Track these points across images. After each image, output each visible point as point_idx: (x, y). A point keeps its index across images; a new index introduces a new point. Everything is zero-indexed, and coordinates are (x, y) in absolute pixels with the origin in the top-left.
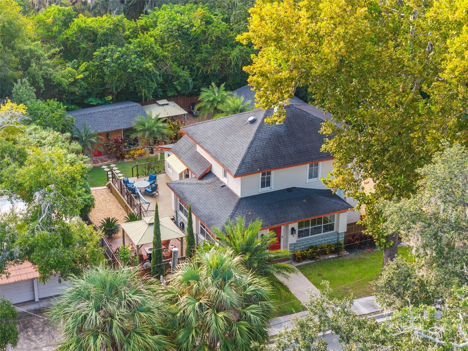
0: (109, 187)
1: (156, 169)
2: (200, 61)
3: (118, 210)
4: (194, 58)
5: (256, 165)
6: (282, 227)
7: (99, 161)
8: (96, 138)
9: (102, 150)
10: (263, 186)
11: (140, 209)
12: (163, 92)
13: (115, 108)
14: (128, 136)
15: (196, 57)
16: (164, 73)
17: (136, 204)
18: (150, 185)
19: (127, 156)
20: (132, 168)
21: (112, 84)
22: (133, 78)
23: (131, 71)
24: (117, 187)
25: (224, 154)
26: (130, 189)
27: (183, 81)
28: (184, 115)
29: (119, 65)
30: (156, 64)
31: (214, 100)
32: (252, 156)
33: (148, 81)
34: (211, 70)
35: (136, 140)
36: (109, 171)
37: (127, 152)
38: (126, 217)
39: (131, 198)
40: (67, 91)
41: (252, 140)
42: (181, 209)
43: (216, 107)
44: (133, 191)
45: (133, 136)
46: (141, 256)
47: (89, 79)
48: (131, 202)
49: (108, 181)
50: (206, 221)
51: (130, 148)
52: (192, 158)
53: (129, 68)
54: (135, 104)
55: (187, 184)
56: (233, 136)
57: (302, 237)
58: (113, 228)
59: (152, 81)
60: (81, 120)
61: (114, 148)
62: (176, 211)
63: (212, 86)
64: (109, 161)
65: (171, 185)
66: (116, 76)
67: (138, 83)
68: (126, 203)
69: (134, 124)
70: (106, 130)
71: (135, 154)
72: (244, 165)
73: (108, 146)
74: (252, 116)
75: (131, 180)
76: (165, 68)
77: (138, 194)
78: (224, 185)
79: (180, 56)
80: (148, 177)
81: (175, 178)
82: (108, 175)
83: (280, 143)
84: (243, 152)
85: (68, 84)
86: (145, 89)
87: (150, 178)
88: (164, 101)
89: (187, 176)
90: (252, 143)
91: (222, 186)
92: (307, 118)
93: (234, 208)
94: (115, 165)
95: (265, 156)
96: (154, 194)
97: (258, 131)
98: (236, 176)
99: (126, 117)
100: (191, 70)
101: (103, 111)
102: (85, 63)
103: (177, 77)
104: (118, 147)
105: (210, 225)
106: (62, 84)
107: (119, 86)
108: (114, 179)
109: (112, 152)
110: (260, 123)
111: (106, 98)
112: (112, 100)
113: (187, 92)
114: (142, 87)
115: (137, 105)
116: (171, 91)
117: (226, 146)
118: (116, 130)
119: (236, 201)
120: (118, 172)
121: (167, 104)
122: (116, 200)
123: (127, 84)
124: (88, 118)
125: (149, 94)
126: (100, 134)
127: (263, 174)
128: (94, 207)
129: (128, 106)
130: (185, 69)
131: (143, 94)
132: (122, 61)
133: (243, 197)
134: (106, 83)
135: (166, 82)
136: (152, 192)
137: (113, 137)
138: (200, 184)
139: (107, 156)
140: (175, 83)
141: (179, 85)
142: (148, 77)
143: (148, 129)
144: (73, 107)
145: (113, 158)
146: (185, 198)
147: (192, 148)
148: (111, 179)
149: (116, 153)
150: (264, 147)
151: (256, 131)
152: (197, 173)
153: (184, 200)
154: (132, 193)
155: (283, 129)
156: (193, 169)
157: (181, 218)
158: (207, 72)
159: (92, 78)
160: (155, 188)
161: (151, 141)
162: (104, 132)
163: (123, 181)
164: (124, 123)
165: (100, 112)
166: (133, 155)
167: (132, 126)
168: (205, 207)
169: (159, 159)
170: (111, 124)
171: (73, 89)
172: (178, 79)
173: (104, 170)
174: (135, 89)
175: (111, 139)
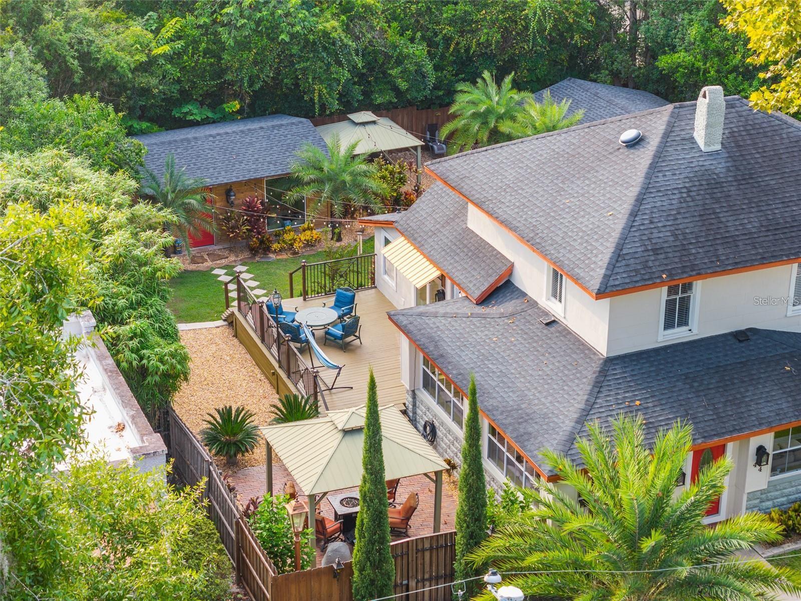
0: (231, 322)
1: (352, 278)
2: (451, 22)
3: (254, 385)
4: (436, 16)
5: (657, 263)
6: (730, 446)
7: (206, 257)
8: (198, 197)
9: (212, 228)
10: (668, 325)
11: (316, 385)
12: (365, 93)
13: (248, 127)
14: (279, 196)
15: (441, 14)
16: (366, 47)
17: (302, 368)
18: (340, 317)
19: (275, 246)
20: (291, 274)
21: (240, 69)
22: (292, 55)
23: (287, 39)
24: (251, 322)
25: (559, 232)
26: (287, 328)
27: (412, 68)
28: (415, 148)
29: (258, 23)
30: (348, 25)
31: (489, 111)
32: (644, 238)
33: (329, 65)
34: (478, 44)
35: (299, 204)
36: (230, 282)
37: (276, 235)
38: (274, 406)
39: (289, 354)
40: (129, 85)
41: (640, 194)
42: (428, 384)
43: (496, 127)
44: (294, 332)
45: (292, 195)
46: (320, 524)
47: (185, 58)
48: (288, 362)
49: (228, 306)
50: (510, 424)
51: (283, 226)
52: (454, 247)
53: (282, 32)
54: (295, 120)
55: (445, 316)
56: (579, 182)
57: (783, 471)
58: (240, 437)
59: (339, 64)
60: (163, 155)
61: (243, 224)
62: (413, 391)
63: (484, 79)
64: (232, 258)
65: (401, 318)
66: (250, 50)
67: (304, 70)
68: (276, 365)
69: (293, 167)
70: (223, 179)
71: (295, 240)
72: (624, 263)
73: (228, 219)
74: (630, 128)
75: (288, 305)
76: (369, 36)
77: (307, 342)
78: (554, 321)
79: (404, 10)
80: (334, 299)
81: (406, 301)
82: (227, 291)
83: (718, 201)
84: (617, 225)
85: (133, 66)
86: (322, 82)
87: (337, 301)
88: (366, 116)
89: (440, 296)
90: (640, 200)
91: (547, 324)
92: (785, 136)
93: (589, 388)
94: (244, 268)
95: (681, 237)
96: (349, 344)
97: (654, 167)
98: (601, 294)
99: (275, 148)
100: (431, 44)
101: (218, 134)
102: (174, 20)
103: (398, 57)
104: (254, 223)
105: (526, 437)
106: (118, 65)
107: (258, 77)
108: (243, 303)
109: (237, 235)
110: (659, 147)
111: (225, 106)
112: (238, 112)
113: (420, 97)
114: (314, 79)
115: (301, 122)
116: (381, 92)
117: (563, 210)
118: (249, 181)
119: (596, 366)
120: (254, 284)
121: (374, 122)
122: (248, 356)
123: (278, 72)
124: (179, 150)
125: (330, 95)
126: (210, 189)
127: (672, 290)
128: (186, 379)
129: (279, 123)
130: (417, 41)
131: (316, 95)
132: (265, 13)
133: (613, 354)
134: (228, 68)
135: (371, 69)
136: (342, 337)
137: (240, 198)
138: (484, 317)
139: (226, 246)
140: (394, 72)
141: (402, 78)
142: (328, 54)
143: (330, 179)
144: (145, 125)
145: (242, 251)
146: (442, 356)
147: (453, 220)
148: (235, 303)
149: (250, 237)
150: (674, 212)
151: (650, 168)
152: (471, 285)
153: (441, 360)
154: (293, 340)
155: (724, 165)
156: (459, 277)
157: (428, 409)
158: (467, 50)
159: (193, 56)
160: (352, 328)
161: (337, 208)
162: (220, 185)
163: (267, 306)
164: (270, 163)
165: (211, 136)
166: (292, 245)
167: (289, 171)
168: (503, 382)
169: (360, 252)
170: (237, 166)
171: (145, 80)
172: (399, 62)
173: (219, 279)
174: (297, 85)
175: (236, 202)
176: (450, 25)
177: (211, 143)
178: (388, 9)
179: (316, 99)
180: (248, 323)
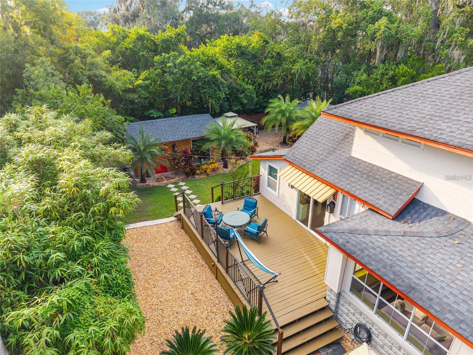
0: (179, 218)
2: (261, 77)
4: (255, 75)
7: (164, 178)
8: (158, 148)
9: (167, 164)
15: (257, 74)
16: (229, 85)
18: (250, 218)
19: (198, 172)
20: (212, 188)
21: (176, 92)
22: (199, 87)
23: (196, 79)
26: (220, 231)
29: (183, 71)
30: (222, 74)
33: (215, 91)
34: (273, 86)
36: (179, 195)
37: (198, 167)
40: (124, 99)
45: (206, 146)
47: (151, 87)
53: (194, 75)
59: (220, 90)
61: (182, 161)
62: (340, 293)
63: (279, 97)
64: (177, 179)
66: (180, 83)
67: (205, 92)
68: (215, 260)
69: (205, 133)
70: (171, 139)
71: (207, 168)
73: (174, 159)
80: (243, 204)
82: (176, 202)
85: (123, 89)
86: (212, 99)
87: (245, 205)
88: (231, 114)
89: (331, 206)
94: (183, 184)
99: (195, 126)
102: (145, 71)
103: (242, 90)
104: (187, 161)
106: (115, 87)
107: (184, 96)
108: (188, 211)
109: (179, 167)
111: (169, 110)
112: (176, 113)
114: (209, 97)
116: (235, 105)
118: (184, 140)
120: (189, 192)
121: (235, 116)
122: (192, 244)
123: (193, 95)
124: (148, 127)
125: (216, 105)
126: (164, 144)
131: (210, 104)
132: (186, 67)
134: (170, 92)
135: (231, 96)
136: (258, 234)
137: (180, 149)
139: (174, 172)
140: (241, 96)
141: (244, 98)
142: (215, 85)
143: (224, 138)
145: (182, 175)
148: (182, 209)
149: (185, 168)
158: (268, 88)
159: (154, 87)
162: (170, 142)
164: (193, 132)
166: (206, 171)
167: (203, 135)
170: (177, 133)
171: (131, 96)
172: (243, 92)
173: (171, 190)
174: (201, 100)
175: (178, 151)
176: (260, 78)
177: (164, 124)
178: (236, 71)
179: (210, 106)
180: (191, 223)
